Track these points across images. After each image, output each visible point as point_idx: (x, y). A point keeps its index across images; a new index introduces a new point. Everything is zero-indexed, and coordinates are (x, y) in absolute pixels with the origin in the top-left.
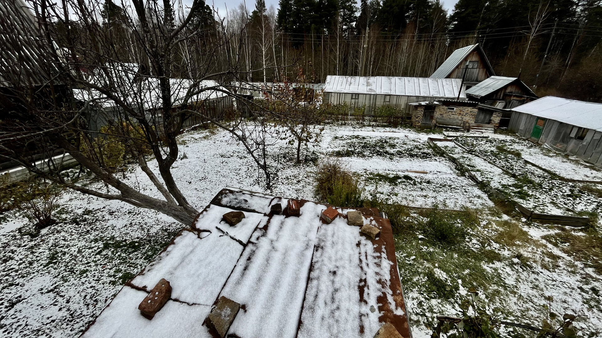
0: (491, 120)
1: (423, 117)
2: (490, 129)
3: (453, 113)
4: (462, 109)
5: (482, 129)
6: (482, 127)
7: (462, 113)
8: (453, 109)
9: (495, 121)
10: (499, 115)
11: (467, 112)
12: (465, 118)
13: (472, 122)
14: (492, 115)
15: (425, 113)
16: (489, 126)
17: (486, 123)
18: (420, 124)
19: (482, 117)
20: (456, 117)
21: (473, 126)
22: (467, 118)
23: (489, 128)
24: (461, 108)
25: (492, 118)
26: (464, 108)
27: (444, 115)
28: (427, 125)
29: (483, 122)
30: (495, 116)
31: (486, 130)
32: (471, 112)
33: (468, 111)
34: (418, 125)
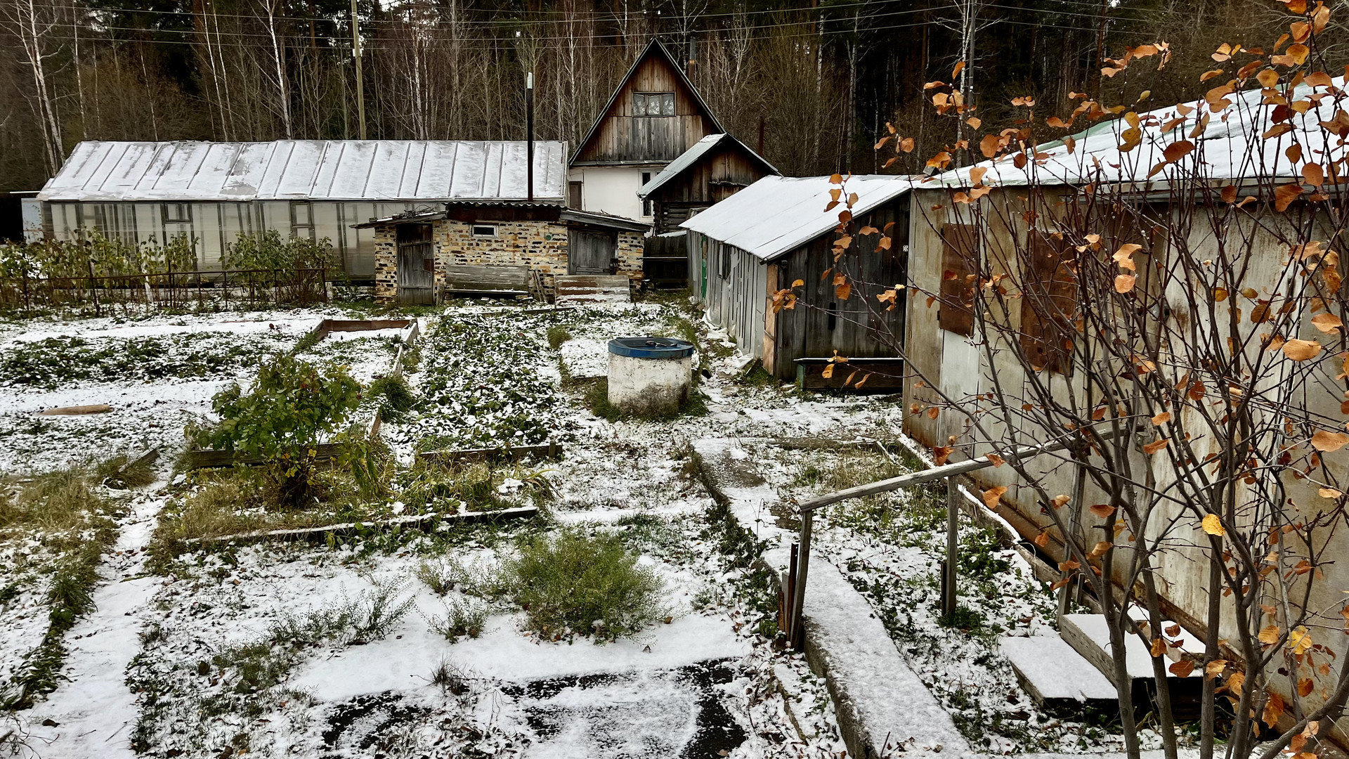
0: (616, 261)
1: (398, 265)
2: (619, 289)
3: (494, 245)
4: (517, 230)
5: (594, 292)
6: (594, 285)
7: (521, 243)
8: (491, 232)
9: (630, 262)
10: (635, 242)
11: (537, 239)
12: (534, 259)
13: (559, 270)
14: (613, 243)
15: (401, 253)
16: (613, 279)
17: (605, 272)
18: (393, 292)
19: (584, 251)
20: (506, 256)
21: (565, 285)
22: (541, 260)
23: (614, 286)
24: (514, 226)
25: (618, 253)
26: (525, 224)
27: (468, 255)
28: (418, 293)
29: (593, 268)
30: (624, 245)
31: (605, 293)
32: (548, 238)
33: (538, 234)
34: (387, 294)
